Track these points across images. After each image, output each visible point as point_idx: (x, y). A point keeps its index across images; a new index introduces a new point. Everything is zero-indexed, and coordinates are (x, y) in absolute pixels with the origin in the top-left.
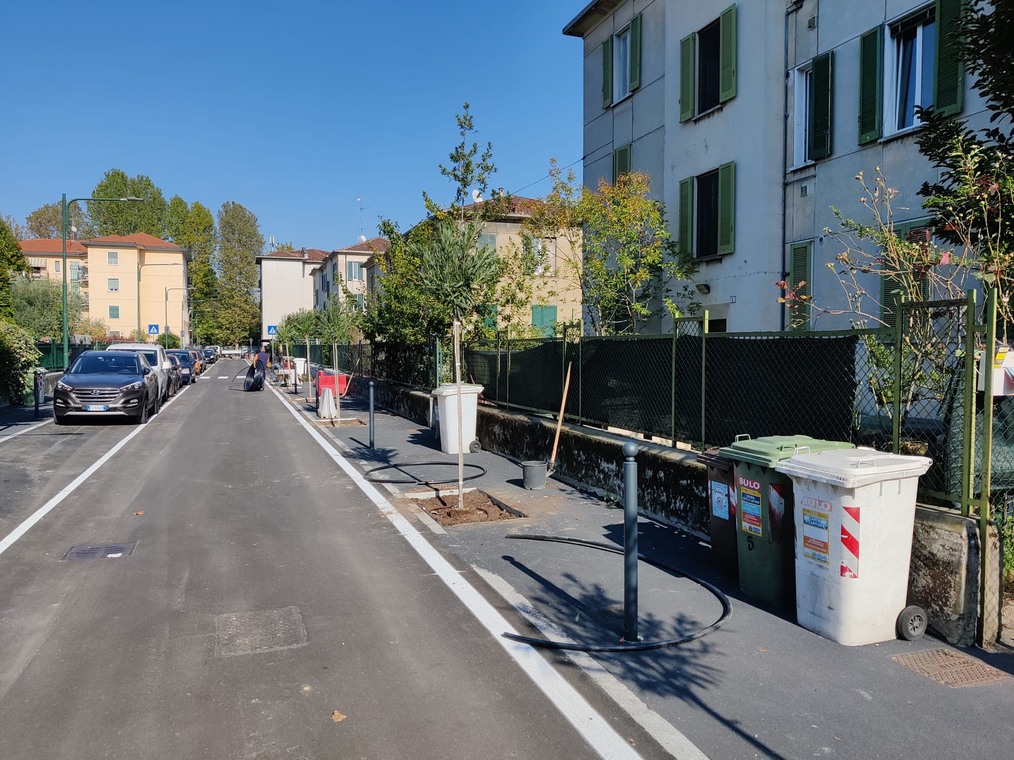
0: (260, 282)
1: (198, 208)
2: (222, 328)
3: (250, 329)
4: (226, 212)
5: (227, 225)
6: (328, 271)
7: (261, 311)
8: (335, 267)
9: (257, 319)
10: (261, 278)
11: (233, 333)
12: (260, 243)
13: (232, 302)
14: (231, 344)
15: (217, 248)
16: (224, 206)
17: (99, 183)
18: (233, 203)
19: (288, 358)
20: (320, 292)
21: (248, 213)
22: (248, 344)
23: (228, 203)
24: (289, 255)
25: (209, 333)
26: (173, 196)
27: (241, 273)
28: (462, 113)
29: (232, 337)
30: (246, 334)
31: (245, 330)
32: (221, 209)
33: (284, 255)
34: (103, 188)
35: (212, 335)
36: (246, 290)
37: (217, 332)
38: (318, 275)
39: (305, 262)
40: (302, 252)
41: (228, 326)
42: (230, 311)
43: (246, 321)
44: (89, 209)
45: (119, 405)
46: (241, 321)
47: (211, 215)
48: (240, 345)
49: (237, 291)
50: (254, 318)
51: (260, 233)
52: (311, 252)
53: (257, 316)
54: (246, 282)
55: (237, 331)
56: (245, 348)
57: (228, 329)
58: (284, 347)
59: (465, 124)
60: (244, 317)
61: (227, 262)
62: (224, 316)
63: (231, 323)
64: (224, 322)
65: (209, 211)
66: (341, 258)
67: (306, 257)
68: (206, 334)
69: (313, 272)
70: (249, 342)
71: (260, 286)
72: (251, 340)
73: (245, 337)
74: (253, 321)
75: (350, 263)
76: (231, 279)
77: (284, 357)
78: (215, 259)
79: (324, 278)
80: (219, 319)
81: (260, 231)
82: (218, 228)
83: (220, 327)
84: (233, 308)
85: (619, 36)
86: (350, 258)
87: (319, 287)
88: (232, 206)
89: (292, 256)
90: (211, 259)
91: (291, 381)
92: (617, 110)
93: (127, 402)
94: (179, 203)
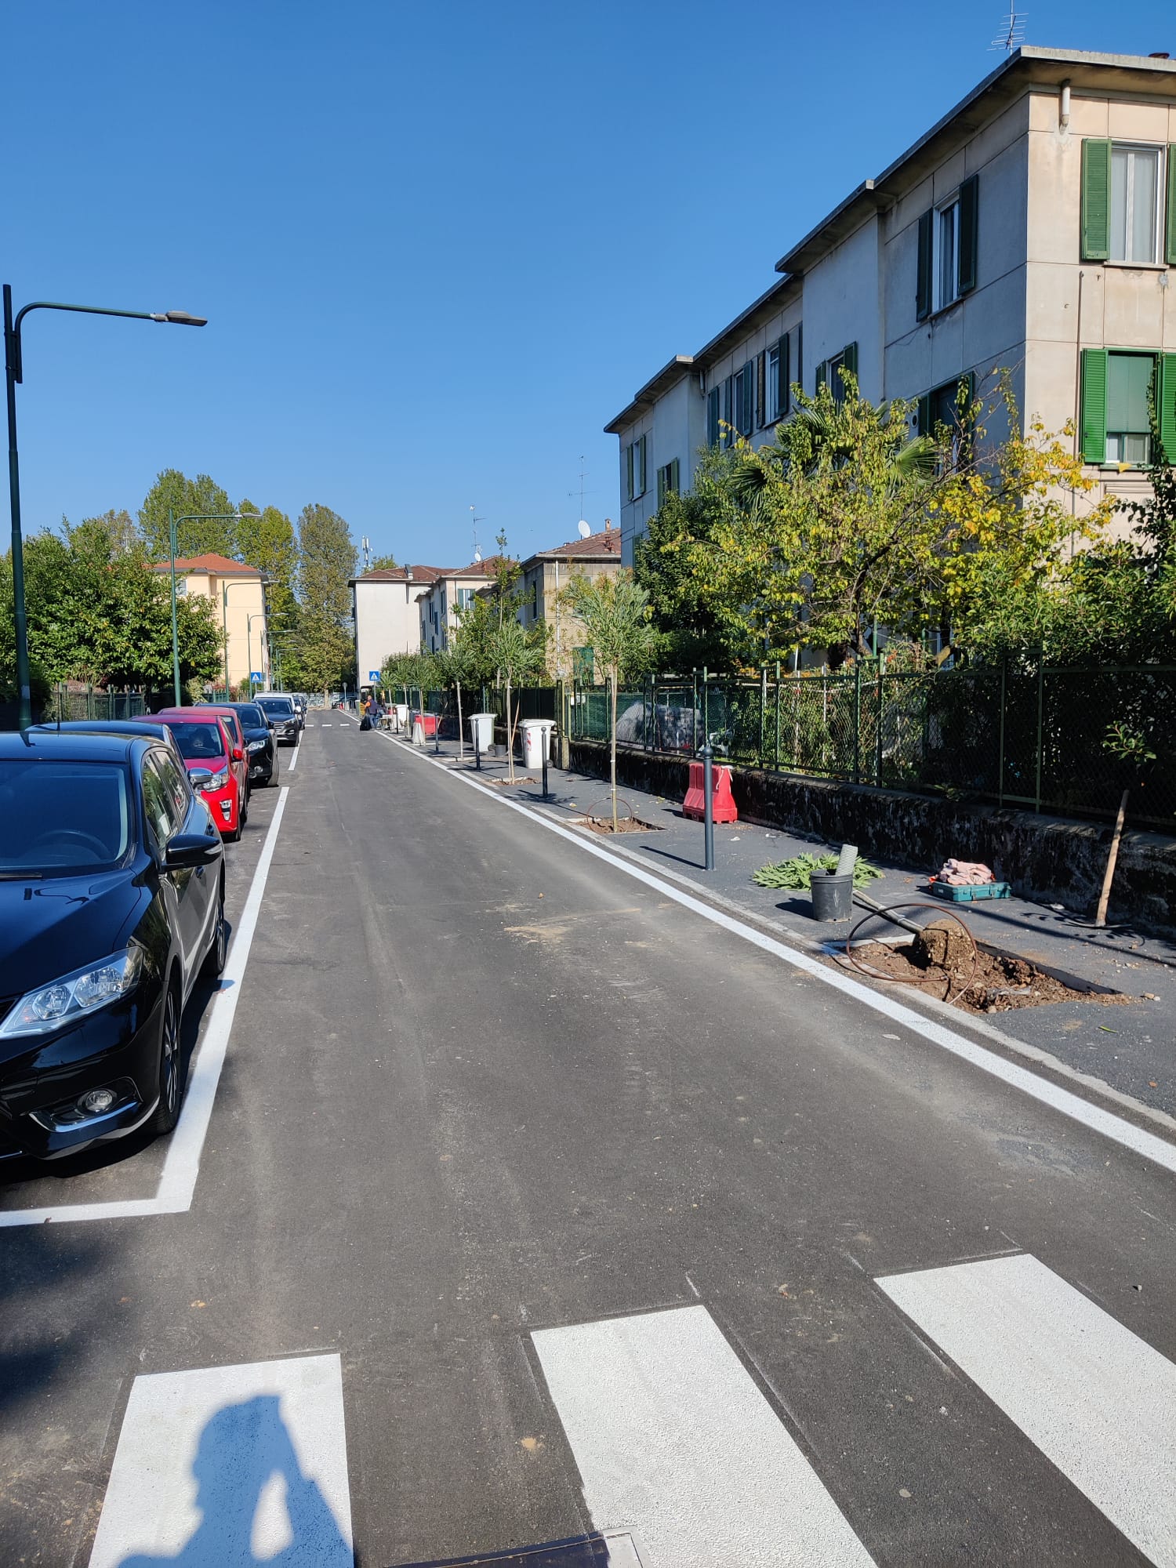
0: (354, 610)
1: (272, 514)
2: (307, 670)
3: (342, 670)
4: (309, 518)
5: (311, 536)
6: (436, 599)
7: (356, 648)
8: (443, 594)
9: (350, 658)
10: (355, 605)
11: (321, 676)
12: (353, 557)
13: (319, 635)
14: (319, 691)
15: (299, 565)
16: (305, 510)
17: (152, 488)
18: (317, 506)
19: (391, 705)
20: (428, 623)
21: (336, 519)
22: (341, 690)
23: (310, 506)
24: (389, 576)
25: (291, 676)
26: (241, 500)
27: (328, 598)
28: (500, 535)
29: (320, 681)
30: (337, 677)
31: (335, 672)
32: (302, 515)
33: (384, 573)
34: (157, 495)
35: (295, 678)
36: (336, 619)
37: (301, 675)
38: (424, 601)
39: (408, 584)
40: (406, 571)
41: (314, 667)
42: (317, 648)
43: (336, 660)
44: (142, 523)
45: (283, 733)
46: (330, 661)
47: (289, 523)
48: (330, 691)
49: (324, 621)
50: (346, 655)
51: (352, 544)
52: (417, 570)
53: (353, 652)
54: (335, 609)
55: (326, 673)
56: (336, 696)
57: (315, 671)
58: (387, 693)
59: (502, 542)
60: (334, 656)
61: (311, 585)
62: (310, 654)
63: (318, 663)
64: (310, 661)
65: (287, 519)
66: (450, 585)
67: (411, 577)
68: (288, 678)
69: (419, 599)
70: (342, 688)
71: (354, 615)
72: (345, 685)
73: (336, 681)
74: (346, 660)
75: (461, 591)
76: (317, 606)
77: (387, 704)
78: (297, 582)
79: (431, 606)
80: (303, 658)
81: (352, 542)
82: (299, 539)
83: (303, 669)
84: (320, 644)
85: (637, 444)
86: (461, 585)
87: (426, 618)
88: (315, 510)
89: (393, 577)
90: (291, 580)
91: (393, 726)
92: (636, 504)
93: (288, 732)
94: (248, 507)
